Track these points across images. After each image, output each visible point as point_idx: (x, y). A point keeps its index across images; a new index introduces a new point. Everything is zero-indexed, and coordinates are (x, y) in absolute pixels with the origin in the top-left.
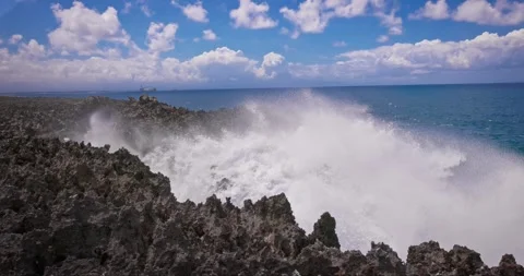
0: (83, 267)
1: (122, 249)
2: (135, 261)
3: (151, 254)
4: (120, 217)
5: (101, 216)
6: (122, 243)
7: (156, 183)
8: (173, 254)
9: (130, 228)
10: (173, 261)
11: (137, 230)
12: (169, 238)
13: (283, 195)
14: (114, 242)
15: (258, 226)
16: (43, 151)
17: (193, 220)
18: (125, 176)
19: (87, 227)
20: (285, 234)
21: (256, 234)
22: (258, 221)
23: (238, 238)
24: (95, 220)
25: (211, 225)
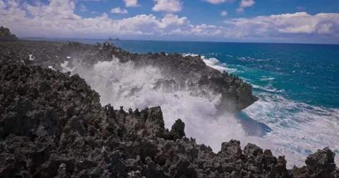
0: (17, 141)
1: (45, 132)
2: (53, 140)
3: (63, 136)
4: (45, 113)
5: (35, 112)
6: (45, 129)
7: (84, 96)
8: (74, 137)
9: (52, 120)
10: (73, 141)
11: (56, 122)
12: (73, 128)
13: (159, 107)
14: (41, 127)
15: (134, 124)
16: (27, 73)
17: (95, 118)
18: (70, 90)
19: (25, 117)
20: (150, 130)
21: (132, 129)
22: (135, 121)
23: (119, 130)
24: (31, 114)
25: (104, 121)
